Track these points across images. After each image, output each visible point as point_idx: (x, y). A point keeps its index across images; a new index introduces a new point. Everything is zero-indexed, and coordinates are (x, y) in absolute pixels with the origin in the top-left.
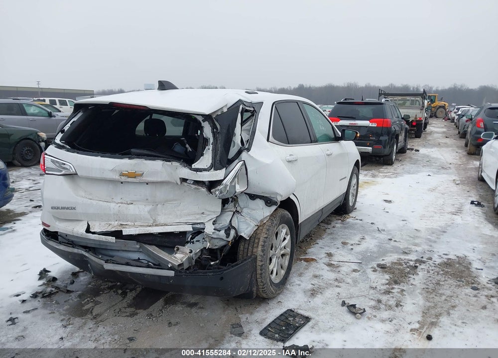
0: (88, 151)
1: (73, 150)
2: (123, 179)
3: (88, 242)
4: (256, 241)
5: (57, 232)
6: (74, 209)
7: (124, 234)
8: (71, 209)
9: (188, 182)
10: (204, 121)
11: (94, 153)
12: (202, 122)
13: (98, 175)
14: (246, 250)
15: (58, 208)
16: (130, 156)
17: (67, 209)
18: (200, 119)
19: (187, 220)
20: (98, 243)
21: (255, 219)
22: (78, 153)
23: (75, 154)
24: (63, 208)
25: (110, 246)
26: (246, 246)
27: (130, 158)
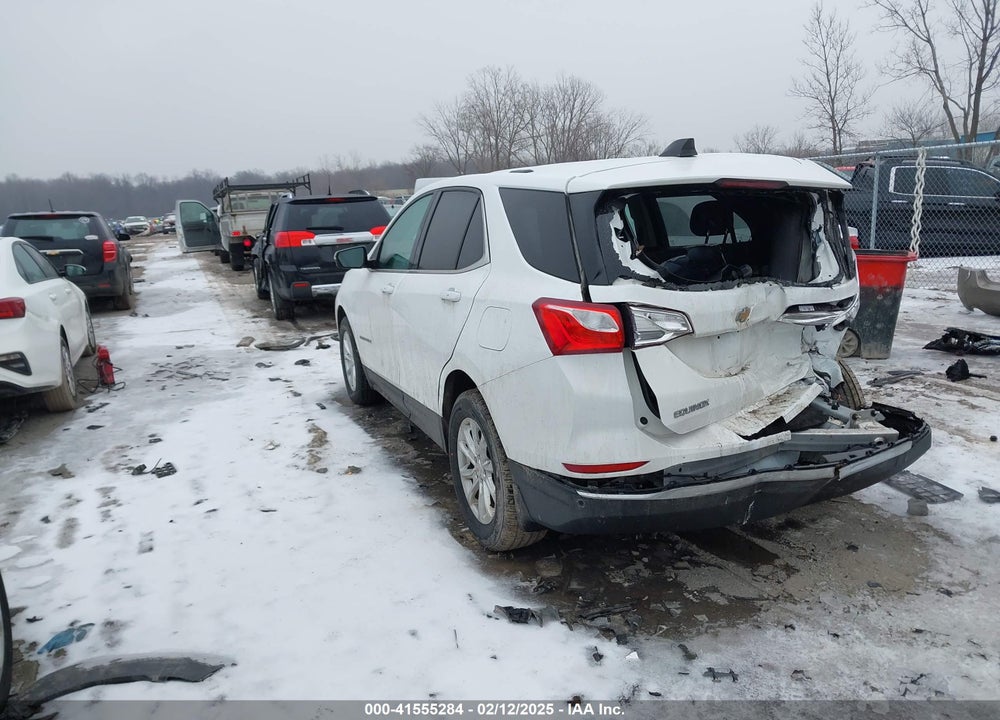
1: (672, 285)
2: (738, 325)
5: (662, 471)
6: (706, 403)
7: (787, 421)
8: (703, 406)
9: (801, 309)
10: (818, 200)
11: (703, 285)
12: (817, 204)
15: (685, 411)
16: (738, 281)
17: (697, 409)
24: (693, 408)
27: (738, 285)
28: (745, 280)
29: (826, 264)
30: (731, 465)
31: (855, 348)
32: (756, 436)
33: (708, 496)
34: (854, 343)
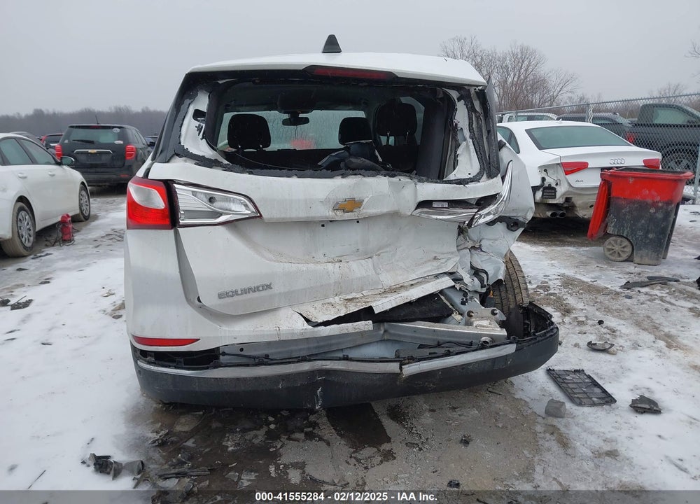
0: (271, 168)
1: (237, 167)
2: (340, 215)
3: (293, 348)
4: (515, 284)
5: (218, 348)
6: (269, 287)
7: (376, 312)
8: (263, 290)
9: (435, 205)
10: (459, 100)
11: (285, 171)
12: (456, 101)
13: (300, 213)
14: (504, 302)
15: (235, 293)
16: (343, 171)
17: (255, 291)
18: (454, 94)
19: (425, 272)
20: (316, 345)
21: (499, 254)
22: (251, 173)
23: (246, 176)
24: (246, 291)
25: (338, 344)
26: (503, 294)
27: (344, 176)
28: (357, 171)
29: (467, 163)
30: (309, 349)
31: (629, 254)
32: (326, 323)
33: (256, 379)
34: (629, 249)
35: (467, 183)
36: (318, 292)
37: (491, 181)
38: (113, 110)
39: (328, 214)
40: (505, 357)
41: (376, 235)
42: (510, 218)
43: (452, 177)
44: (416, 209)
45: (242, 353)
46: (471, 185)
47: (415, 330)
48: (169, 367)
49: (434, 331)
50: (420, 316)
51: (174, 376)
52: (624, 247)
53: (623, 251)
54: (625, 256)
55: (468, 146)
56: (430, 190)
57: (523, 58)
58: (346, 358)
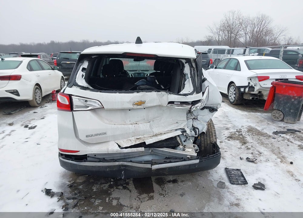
0: (108, 90)
1: (96, 90)
2: (135, 107)
3: (115, 156)
4: (210, 133)
5: (87, 154)
6: (105, 133)
7: (147, 144)
8: (103, 134)
9: (175, 103)
10: (186, 63)
11: (114, 91)
12: (185, 63)
13: (120, 107)
14: (205, 140)
15: (92, 136)
16: (137, 90)
17: (100, 135)
18: (184, 61)
19: (171, 128)
20: (123, 155)
21: (206, 122)
22: (101, 92)
23: (99, 93)
24: (96, 135)
25: (133, 155)
26: (205, 137)
27: (138, 92)
28: (143, 90)
29: (188, 87)
30: (121, 156)
31: (282, 118)
32: (126, 148)
33: (99, 167)
34: (282, 116)
35: (188, 95)
36: (125, 136)
37: (198, 95)
38: (82, 41)
39: (130, 107)
40: (195, 164)
41: (152, 114)
42: (210, 107)
43: (181, 93)
44: (168, 104)
45: (95, 157)
46: (189, 96)
47: (163, 151)
48: (69, 160)
49: (170, 152)
50: (165, 146)
51: (71, 164)
52: (280, 115)
53: (279, 117)
54: (280, 119)
55: (189, 80)
56: (173, 97)
57: (262, 20)
58: (131, 161)
